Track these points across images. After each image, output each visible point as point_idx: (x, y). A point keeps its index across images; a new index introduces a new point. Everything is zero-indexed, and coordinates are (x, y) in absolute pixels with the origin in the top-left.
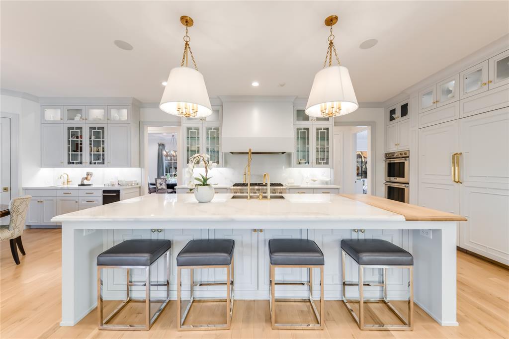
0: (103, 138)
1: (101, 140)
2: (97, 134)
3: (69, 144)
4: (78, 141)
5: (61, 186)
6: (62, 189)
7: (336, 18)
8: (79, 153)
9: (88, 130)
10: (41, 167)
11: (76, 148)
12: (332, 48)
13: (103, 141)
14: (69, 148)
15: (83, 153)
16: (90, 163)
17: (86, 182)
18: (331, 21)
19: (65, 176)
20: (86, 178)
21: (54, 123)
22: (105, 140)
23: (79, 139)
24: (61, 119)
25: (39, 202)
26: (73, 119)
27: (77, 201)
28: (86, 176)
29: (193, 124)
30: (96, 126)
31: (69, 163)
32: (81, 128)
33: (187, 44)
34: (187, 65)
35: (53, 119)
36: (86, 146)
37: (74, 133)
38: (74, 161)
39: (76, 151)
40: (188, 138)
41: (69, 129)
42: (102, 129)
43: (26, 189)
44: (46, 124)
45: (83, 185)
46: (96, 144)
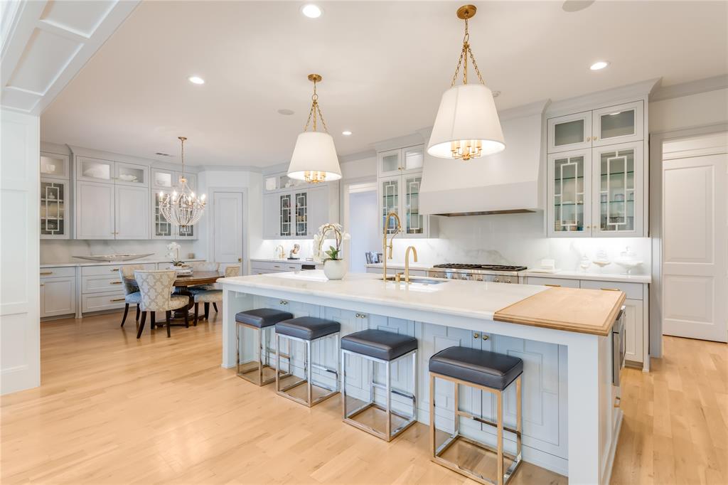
0: (306, 205)
1: (304, 207)
2: (301, 202)
3: (281, 214)
6: (273, 262)
7: (473, 8)
8: (288, 224)
9: (295, 196)
10: (264, 240)
11: (286, 218)
12: (468, 53)
13: (306, 209)
14: (281, 218)
15: (291, 223)
16: (297, 234)
17: (294, 256)
18: (467, 13)
19: (281, 249)
20: (294, 251)
21: (272, 193)
22: (307, 207)
24: (276, 188)
26: (284, 187)
28: (293, 249)
29: (390, 176)
30: (301, 192)
31: (282, 234)
32: (290, 196)
33: (315, 103)
34: (315, 127)
35: (271, 189)
36: (293, 215)
37: (285, 202)
38: (285, 232)
39: (287, 221)
40: (384, 197)
41: (281, 197)
42: (304, 194)
43: (252, 261)
44: (267, 193)
45: (291, 258)
46: (300, 212)
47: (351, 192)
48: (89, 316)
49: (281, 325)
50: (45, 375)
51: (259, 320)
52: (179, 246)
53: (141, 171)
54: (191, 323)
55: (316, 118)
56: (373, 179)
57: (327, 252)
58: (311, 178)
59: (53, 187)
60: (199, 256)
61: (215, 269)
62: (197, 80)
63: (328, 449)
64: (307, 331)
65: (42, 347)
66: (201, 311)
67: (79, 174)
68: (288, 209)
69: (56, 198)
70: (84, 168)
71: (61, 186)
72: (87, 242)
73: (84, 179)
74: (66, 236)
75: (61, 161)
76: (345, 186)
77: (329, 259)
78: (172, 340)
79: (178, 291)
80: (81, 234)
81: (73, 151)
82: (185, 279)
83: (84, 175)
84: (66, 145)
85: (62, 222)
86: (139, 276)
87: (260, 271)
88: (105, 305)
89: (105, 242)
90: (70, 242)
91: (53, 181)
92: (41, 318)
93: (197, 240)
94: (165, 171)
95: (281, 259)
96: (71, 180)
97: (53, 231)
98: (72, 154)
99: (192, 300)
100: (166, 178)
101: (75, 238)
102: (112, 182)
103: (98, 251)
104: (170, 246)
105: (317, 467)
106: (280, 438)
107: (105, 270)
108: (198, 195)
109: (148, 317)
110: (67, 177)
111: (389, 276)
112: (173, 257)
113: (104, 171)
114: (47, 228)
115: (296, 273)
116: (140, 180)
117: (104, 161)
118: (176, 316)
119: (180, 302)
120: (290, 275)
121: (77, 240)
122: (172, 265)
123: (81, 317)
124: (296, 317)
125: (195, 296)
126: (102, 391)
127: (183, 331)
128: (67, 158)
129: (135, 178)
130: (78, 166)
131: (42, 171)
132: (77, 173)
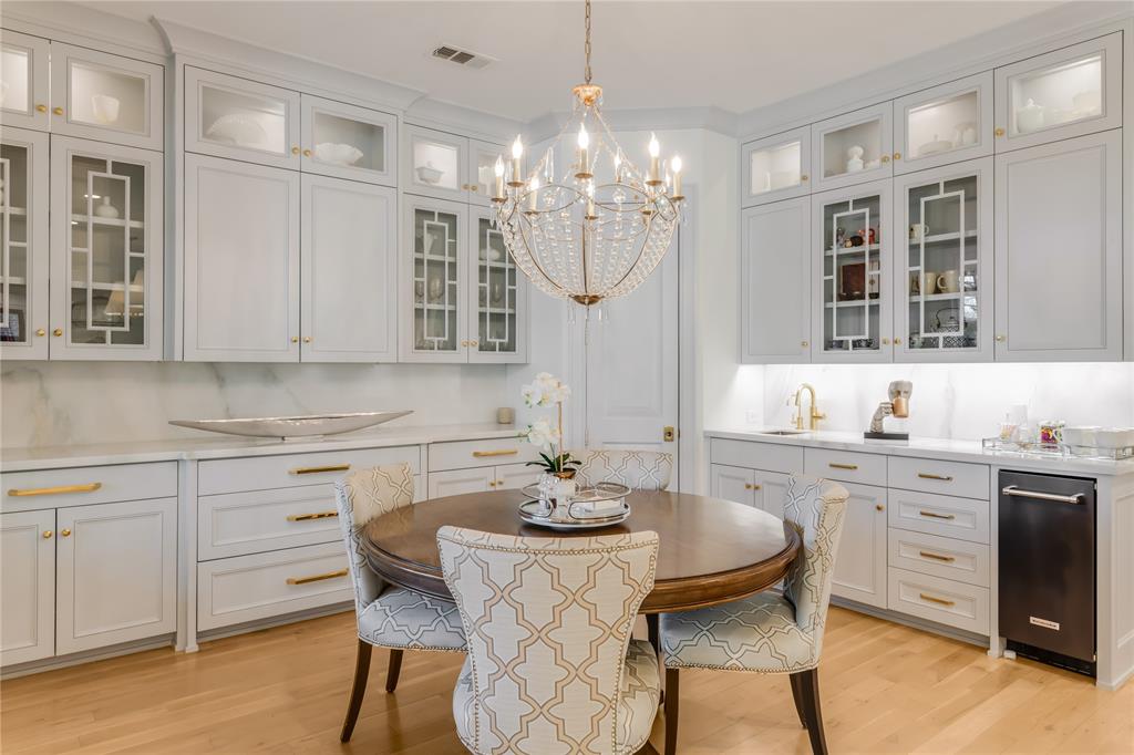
0: (970, 226)
3: (828, 271)
4: (862, 255)
6: (823, 448)
8: (867, 303)
9: (906, 198)
10: (741, 362)
11: (851, 282)
14: (828, 284)
15: (882, 300)
16: (913, 344)
17: (890, 424)
19: (806, 395)
20: (893, 409)
21: (780, 198)
22: (983, 232)
23: (866, 248)
24: (804, 178)
25: (748, 487)
26: (844, 171)
27: (883, 504)
28: (891, 400)
31: (830, 344)
32: (876, 199)
35: (777, 185)
36: (892, 272)
38: (849, 335)
39: (855, 296)
41: (826, 211)
42: (963, 183)
43: (713, 437)
45: (876, 434)
46: (930, 259)
48: (216, 642)
53: (377, 133)
59: (109, 174)
67: (194, 130)
69: (121, 216)
70: (208, 119)
71: (137, 172)
72: (217, 372)
73: (206, 147)
74: (151, 350)
75: (137, 85)
81: (176, 46)
83: (210, 136)
84: (152, 20)
86: (469, 567)
88: (271, 599)
89: (268, 372)
90: (165, 369)
91: (111, 154)
93: (526, 364)
94: (441, 135)
96: (167, 152)
97: (109, 330)
98: (171, 57)
101: (178, 358)
102: (293, 162)
107: (271, 473)
110: (155, 141)
113: (269, 129)
114: (90, 319)
116: (372, 160)
117: (269, 90)
121: (183, 364)
123: (193, 646)
128: (154, 78)
129: (359, 154)
130: (190, 103)
131: (76, 115)
132: (189, 132)
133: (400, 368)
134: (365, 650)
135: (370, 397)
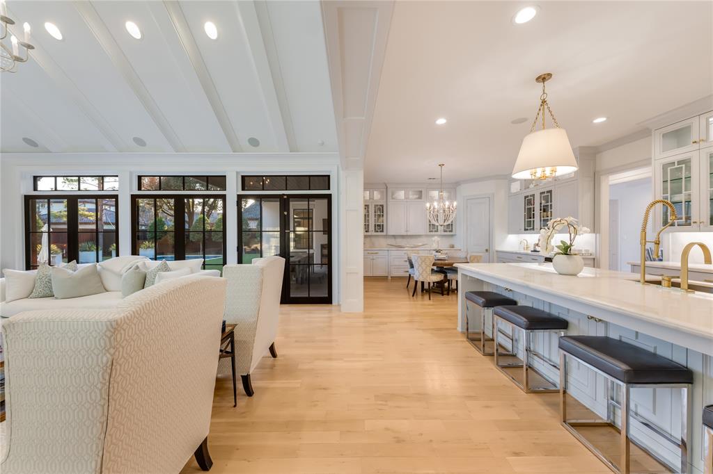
0: (551, 202)
1: (549, 204)
2: (546, 199)
3: (525, 212)
5: (522, 251)
6: (516, 253)
8: (532, 220)
9: (539, 195)
10: (509, 234)
11: (530, 214)
13: (551, 205)
15: (535, 219)
16: (540, 229)
17: (537, 249)
19: (525, 242)
20: (537, 245)
21: (516, 194)
22: (553, 203)
24: (520, 190)
26: (529, 188)
28: (538, 242)
29: (676, 154)
30: (545, 190)
31: (525, 230)
33: (544, 102)
34: (543, 125)
35: (515, 191)
36: (537, 212)
37: (529, 201)
38: (529, 227)
39: (531, 218)
40: (665, 182)
41: (525, 197)
42: (550, 192)
44: (511, 196)
45: (535, 251)
46: (545, 209)
47: (611, 183)
48: (394, 278)
49: (499, 309)
50: (366, 307)
51: (481, 300)
52: (439, 239)
53: (421, 191)
54: (445, 293)
55: (544, 116)
56: (646, 162)
57: (558, 247)
58: (539, 175)
59: (379, 207)
60: (457, 247)
61: (465, 256)
62: (441, 121)
63: (534, 443)
64: (523, 320)
65: (364, 292)
66: (454, 286)
67: (390, 198)
68: (532, 207)
69: (381, 213)
70: (393, 194)
71: (382, 206)
72: (394, 237)
73: (392, 200)
74: (385, 233)
75: (383, 192)
76: (603, 178)
77: (559, 254)
78: (431, 302)
79: (438, 269)
80: (391, 232)
82: (442, 262)
83: (393, 198)
84: (384, 183)
85: (383, 225)
86: (416, 258)
87: (504, 260)
88: (401, 273)
89: (403, 237)
90: (387, 236)
91: (379, 204)
92: (364, 277)
93: (455, 235)
94: (434, 189)
95: (526, 251)
96: (387, 204)
97: (379, 230)
98: (387, 187)
99: (446, 276)
100: (435, 194)
101: (388, 234)
102: (407, 200)
103: (400, 242)
104: (433, 239)
105: (516, 454)
106: (487, 407)
107: (401, 253)
108: (451, 202)
109: (419, 285)
110: (385, 200)
111: (648, 277)
112: (435, 246)
113: (401, 194)
114: (377, 229)
115: (539, 265)
116: (420, 197)
117: (401, 189)
118: (437, 287)
119: (438, 278)
120: (534, 266)
121: (390, 235)
122: (434, 252)
123: (390, 278)
124: (519, 305)
125: (448, 275)
126: (386, 323)
127: (440, 297)
128: (385, 190)
129: (417, 196)
130: (390, 194)
131: (375, 198)
132: (389, 197)
133: (427, 236)
134: (416, 282)
135: (419, 242)
